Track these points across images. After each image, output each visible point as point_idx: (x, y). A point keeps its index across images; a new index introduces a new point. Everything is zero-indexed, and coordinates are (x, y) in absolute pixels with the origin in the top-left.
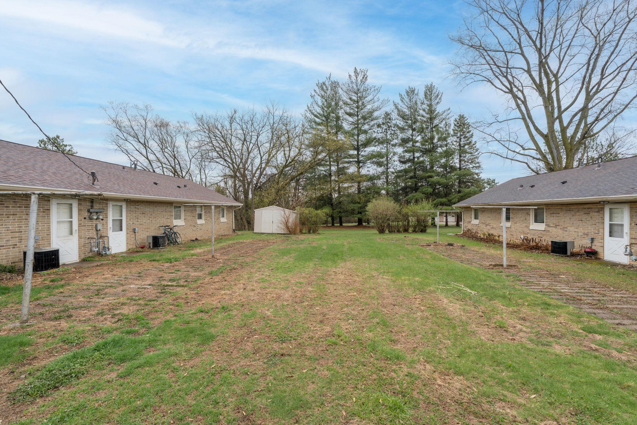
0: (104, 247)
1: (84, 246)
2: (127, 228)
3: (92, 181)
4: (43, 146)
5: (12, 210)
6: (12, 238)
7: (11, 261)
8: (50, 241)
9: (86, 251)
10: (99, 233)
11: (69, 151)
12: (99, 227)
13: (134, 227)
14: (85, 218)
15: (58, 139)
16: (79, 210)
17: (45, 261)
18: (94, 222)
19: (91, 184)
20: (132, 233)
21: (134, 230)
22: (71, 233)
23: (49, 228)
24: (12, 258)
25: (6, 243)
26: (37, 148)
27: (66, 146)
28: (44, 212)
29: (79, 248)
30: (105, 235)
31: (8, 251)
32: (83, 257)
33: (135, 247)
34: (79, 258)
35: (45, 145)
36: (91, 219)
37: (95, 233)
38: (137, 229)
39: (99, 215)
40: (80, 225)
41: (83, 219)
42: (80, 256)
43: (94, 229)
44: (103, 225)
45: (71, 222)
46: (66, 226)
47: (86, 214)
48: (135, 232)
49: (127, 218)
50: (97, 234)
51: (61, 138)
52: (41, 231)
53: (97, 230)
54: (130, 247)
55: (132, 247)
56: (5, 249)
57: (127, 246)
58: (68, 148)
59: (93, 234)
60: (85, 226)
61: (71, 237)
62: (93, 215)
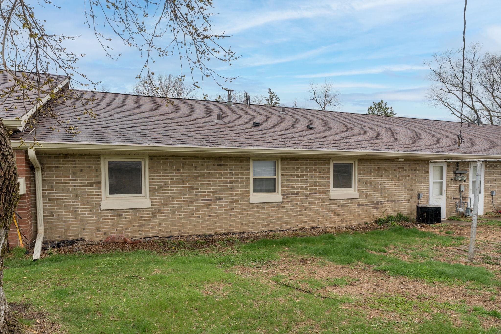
0: (467, 208)
1: (450, 205)
2: (485, 191)
3: (457, 144)
4: (371, 112)
5: (408, 173)
6: (407, 194)
7: (407, 212)
8: (428, 199)
9: (451, 211)
10: (462, 194)
11: (391, 113)
12: (462, 188)
13: (492, 190)
14: (451, 179)
15: (382, 104)
16: (448, 172)
17: (433, 216)
18: (458, 183)
19: (457, 147)
20: (489, 196)
21: (492, 193)
22: (441, 193)
23: (428, 188)
24: (408, 210)
25: (405, 198)
26: (367, 114)
27: (388, 109)
28: (425, 174)
29: (447, 207)
30: (466, 196)
31: (405, 204)
32: (449, 216)
33: (491, 211)
34: (447, 217)
35: (372, 111)
36: (456, 180)
37: (458, 194)
38: (495, 192)
39: (463, 177)
40: (448, 186)
41: (450, 180)
42: (447, 215)
43: (458, 190)
44: (465, 186)
45: (441, 183)
46: (438, 186)
47: (452, 176)
48: (492, 195)
49: (485, 180)
50: (460, 195)
51: (384, 102)
52: (423, 190)
53: (460, 191)
54: (487, 211)
55: (489, 211)
56: (404, 203)
57: (484, 210)
58: (389, 111)
59: (457, 195)
60: (451, 187)
61: (441, 196)
62: (458, 177)
